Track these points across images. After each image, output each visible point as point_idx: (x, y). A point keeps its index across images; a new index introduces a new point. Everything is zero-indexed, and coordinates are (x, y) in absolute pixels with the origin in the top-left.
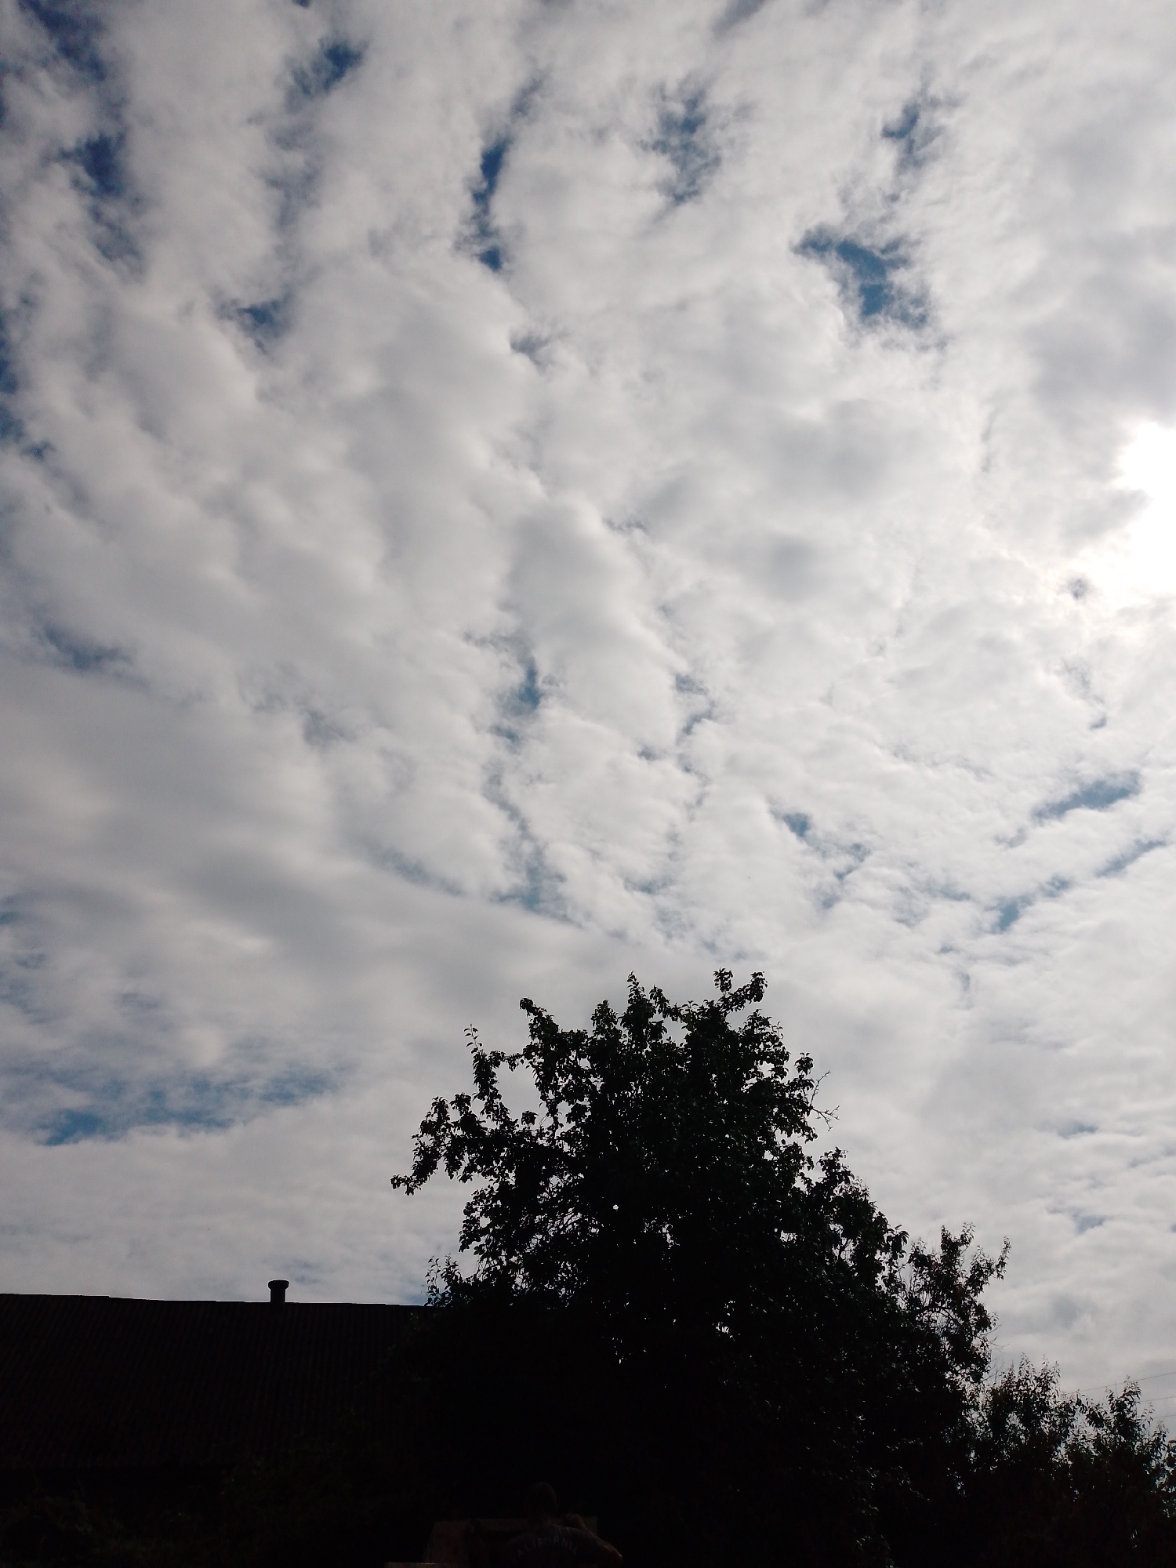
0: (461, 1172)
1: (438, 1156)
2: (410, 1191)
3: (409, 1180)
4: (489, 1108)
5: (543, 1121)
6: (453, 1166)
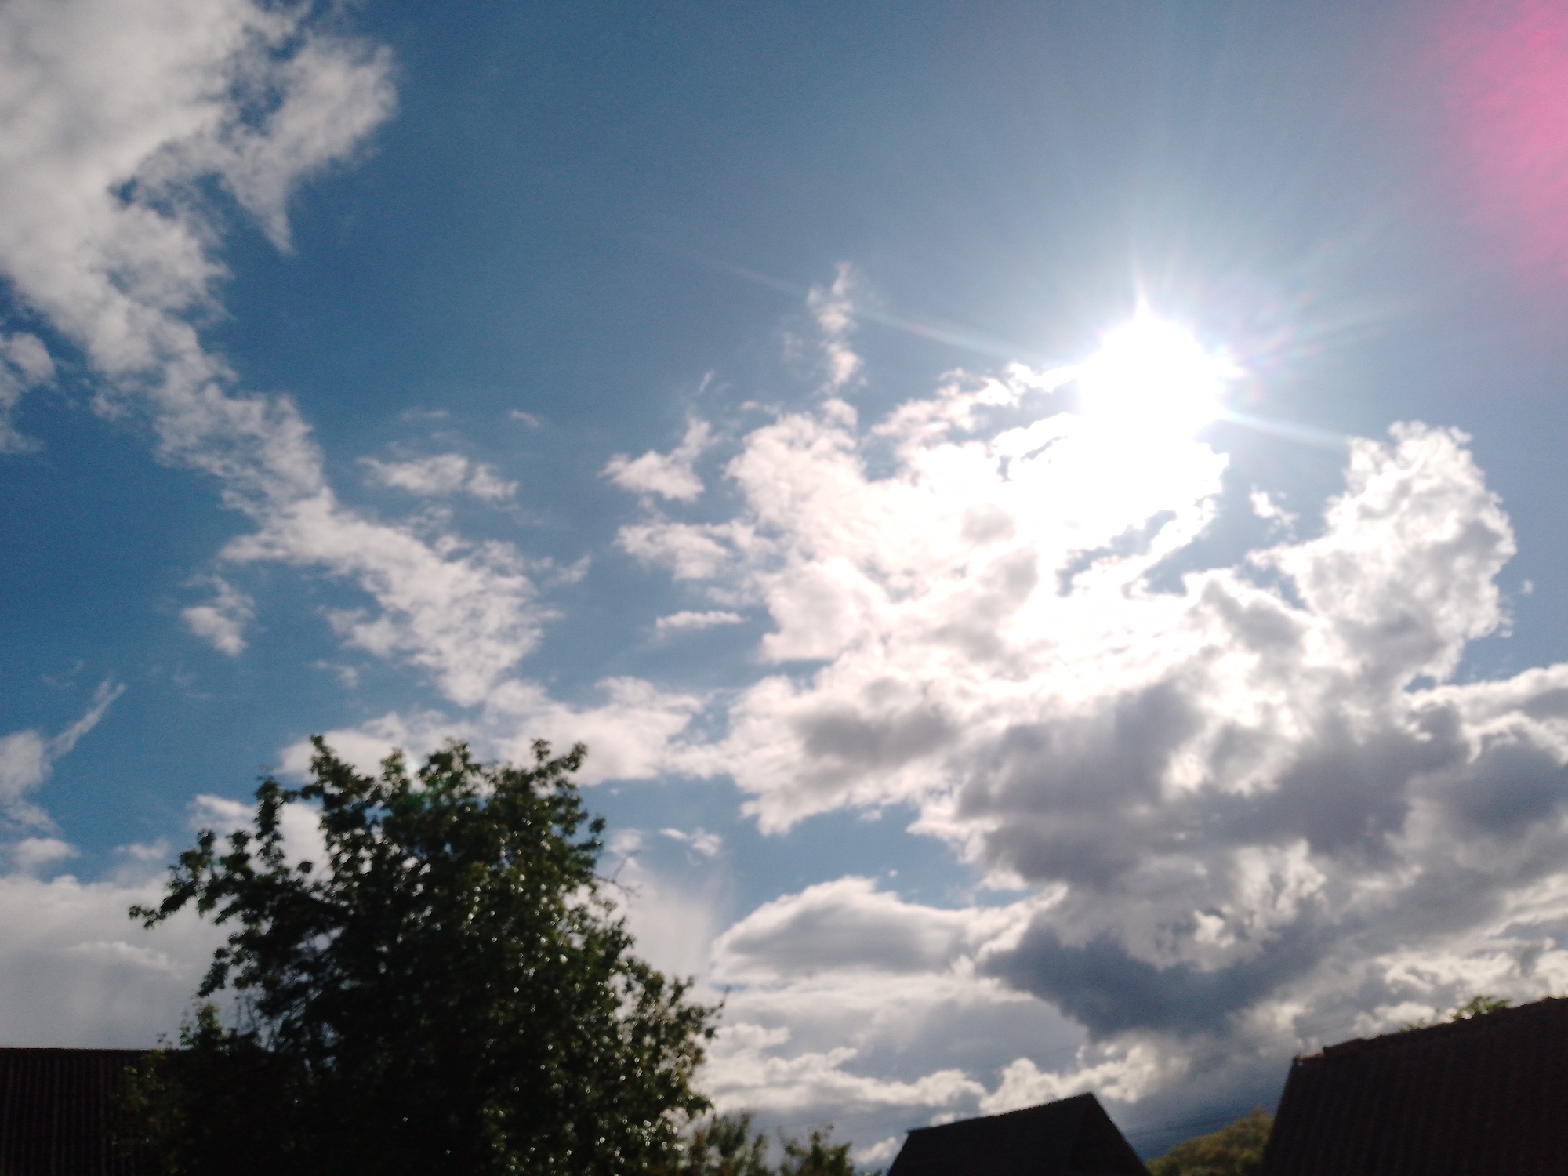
0: (215, 913)
1: (193, 893)
2: (148, 924)
3: (152, 912)
4: (266, 851)
5: (322, 872)
6: (206, 904)
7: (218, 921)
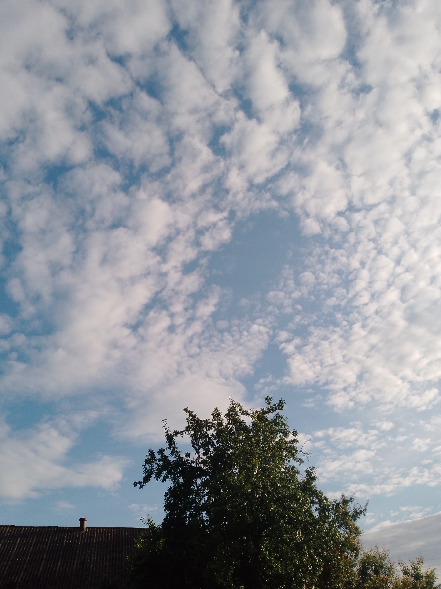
0: (161, 478)
1: (153, 473)
2: (141, 487)
3: (141, 483)
4: (172, 453)
5: (194, 456)
6: (158, 476)
7: (163, 481)
